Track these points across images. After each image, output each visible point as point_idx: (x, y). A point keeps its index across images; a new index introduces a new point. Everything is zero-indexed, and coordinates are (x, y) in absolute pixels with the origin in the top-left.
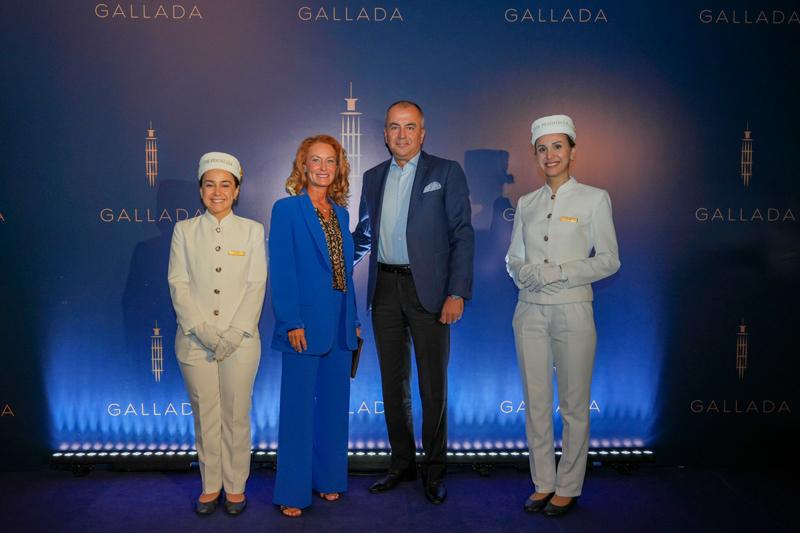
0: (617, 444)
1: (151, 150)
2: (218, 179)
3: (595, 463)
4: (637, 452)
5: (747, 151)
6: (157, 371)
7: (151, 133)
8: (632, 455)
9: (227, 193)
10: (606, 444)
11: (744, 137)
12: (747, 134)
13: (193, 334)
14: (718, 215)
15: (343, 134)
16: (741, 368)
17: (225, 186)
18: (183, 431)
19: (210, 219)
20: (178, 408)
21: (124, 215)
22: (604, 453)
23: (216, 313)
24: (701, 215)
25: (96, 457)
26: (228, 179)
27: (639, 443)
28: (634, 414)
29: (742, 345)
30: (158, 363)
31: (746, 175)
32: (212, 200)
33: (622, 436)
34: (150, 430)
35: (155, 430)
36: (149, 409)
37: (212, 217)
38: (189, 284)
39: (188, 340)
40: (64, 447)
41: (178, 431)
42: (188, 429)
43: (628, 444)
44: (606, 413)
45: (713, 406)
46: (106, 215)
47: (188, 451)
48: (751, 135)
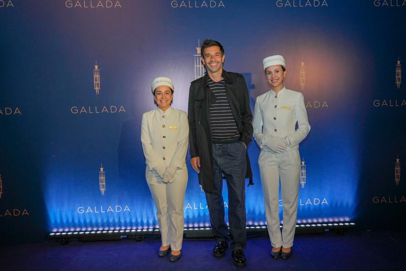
0: (336, 220)
1: (97, 76)
2: (163, 90)
3: (326, 230)
4: (347, 224)
5: (399, 71)
6: (103, 190)
7: (96, 67)
8: (344, 225)
9: (168, 97)
10: (331, 220)
11: (397, 64)
12: (399, 62)
13: (154, 170)
14: (385, 103)
15: (195, 66)
16: (397, 180)
17: (167, 93)
18: (117, 220)
19: (160, 111)
20: (114, 209)
21: (83, 110)
22: (330, 225)
23: (164, 159)
24: (376, 103)
25: (72, 235)
26: (168, 90)
27: (347, 219)
28: (345, 205)
29: (398, 169)
30: (103, 185)
31: (398, 83)
32: (161, 101)
33: (338, 216)
34: (99, 221)
35: (102, 221)
36: (99, 209)
37: (160, 110)
38: (151, 144)
39: (151, 173)
40: (55, 230)
41: (114, 220)
42: (119, 219)
43: (342, 220)
44: (331, 204)
45: (384, 200)
46: (74, 110)
47: (119, 230)
48: (400, 63)
